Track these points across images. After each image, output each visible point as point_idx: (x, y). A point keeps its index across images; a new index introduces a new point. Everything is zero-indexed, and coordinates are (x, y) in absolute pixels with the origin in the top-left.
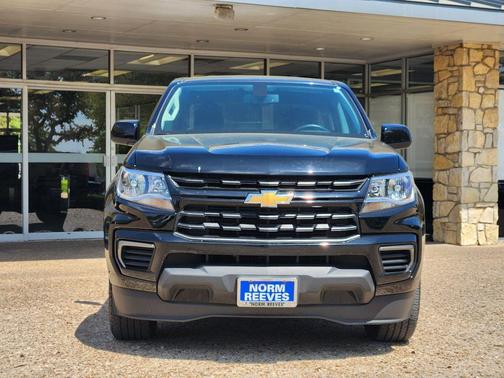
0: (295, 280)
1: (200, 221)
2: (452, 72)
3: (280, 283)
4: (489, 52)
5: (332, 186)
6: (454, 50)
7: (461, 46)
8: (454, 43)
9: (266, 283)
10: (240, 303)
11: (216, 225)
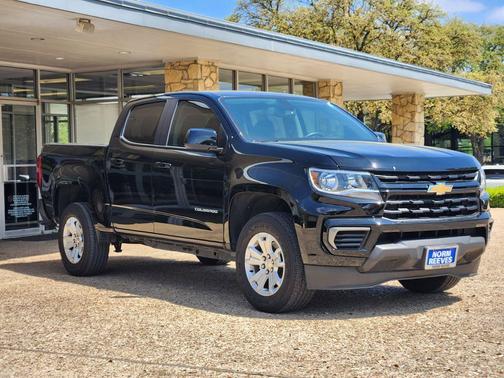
0: (457, 247)
1: (396, 207)
2: (186, 84)
3: (448, 250)
4: (213, 69)
5: (464, 178)
6: (188, 66)
7: (195, 62)
8: (187, 60)
9: (441, 250)
10: (427, 267)
11: (406, 210)
